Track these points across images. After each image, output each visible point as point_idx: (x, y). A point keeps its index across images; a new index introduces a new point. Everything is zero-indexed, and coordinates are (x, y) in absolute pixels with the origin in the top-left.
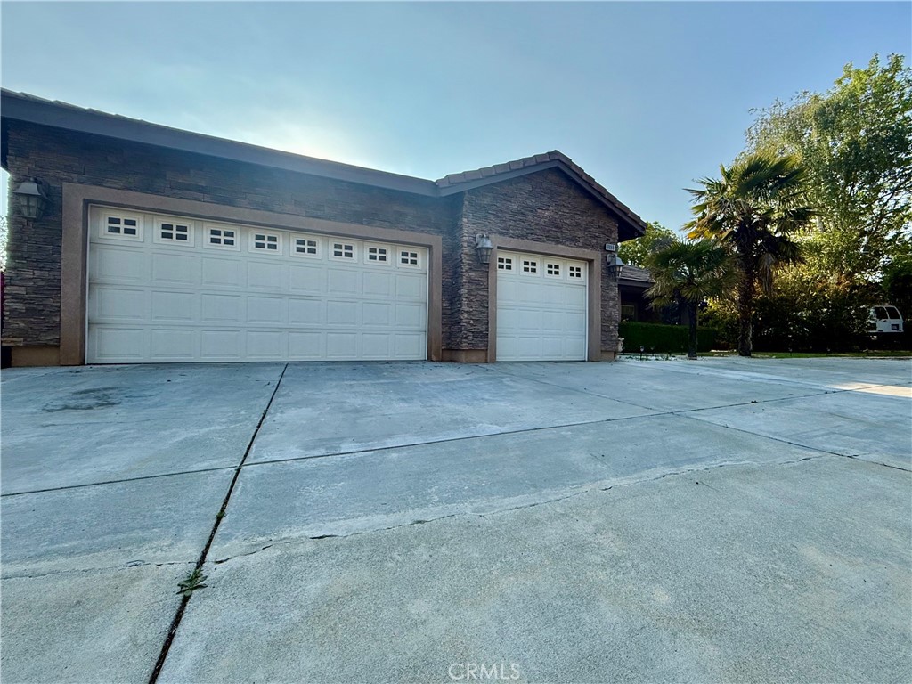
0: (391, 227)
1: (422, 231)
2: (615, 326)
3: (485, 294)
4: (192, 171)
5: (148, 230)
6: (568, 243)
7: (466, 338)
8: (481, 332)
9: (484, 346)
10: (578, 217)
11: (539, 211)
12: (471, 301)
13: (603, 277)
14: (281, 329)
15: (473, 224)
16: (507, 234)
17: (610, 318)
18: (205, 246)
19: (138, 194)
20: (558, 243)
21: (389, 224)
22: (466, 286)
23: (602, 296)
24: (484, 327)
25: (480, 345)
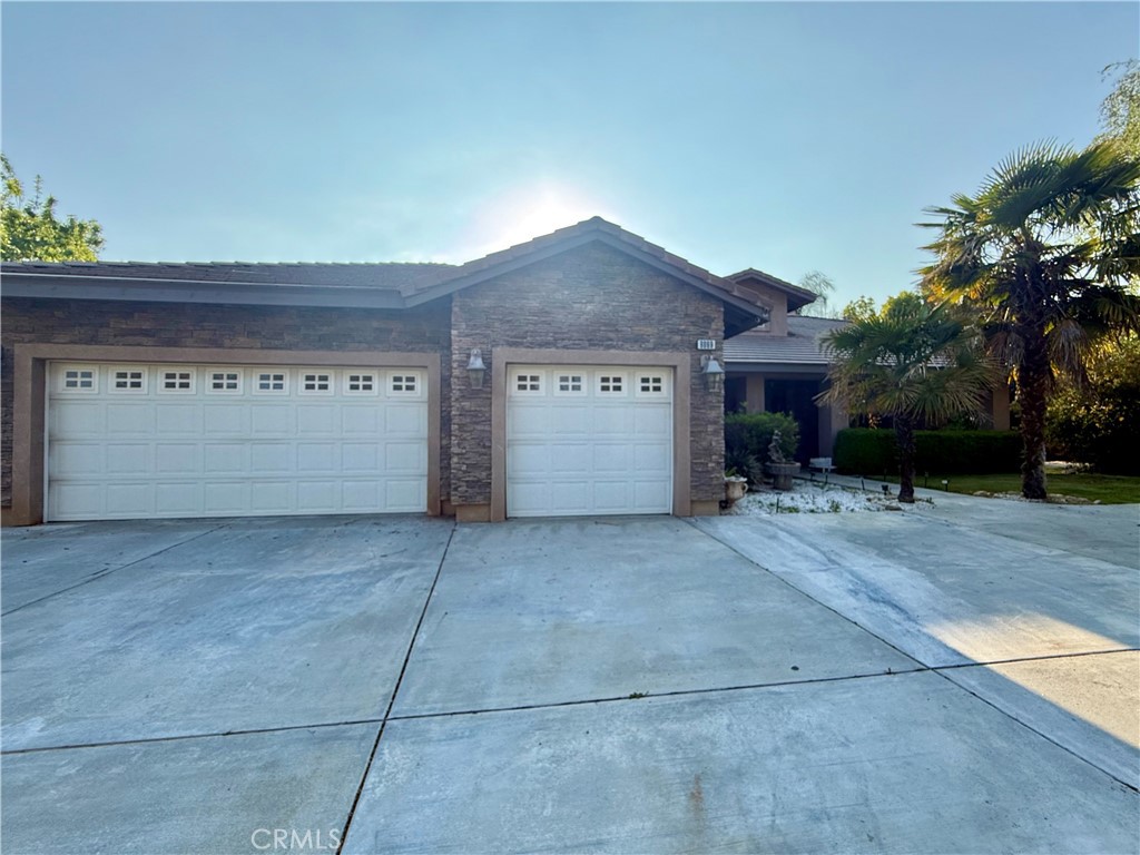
0: (369, 349)
1: (412, 350)
2: (719, 463)
3: (487, 428)
4: (136, 315)
5: (104, 381)
6: (627, 346)
7: (456, 489)
8: (479, 481)
9: (484, 499)
10: (646, 305)
11: (575, 305)
12: (465, 439)
13: (693, 391)
14: (243, 480)
15: (467, 336)
16: (522, 344)
17: (708, 451)
18: (159, 392)
19: (84, 346)
20: (609, 347)
21: (365, 345)
22: (456, 420)
23: (692, 419)
24: (484, 474)
25: (479, 498)
